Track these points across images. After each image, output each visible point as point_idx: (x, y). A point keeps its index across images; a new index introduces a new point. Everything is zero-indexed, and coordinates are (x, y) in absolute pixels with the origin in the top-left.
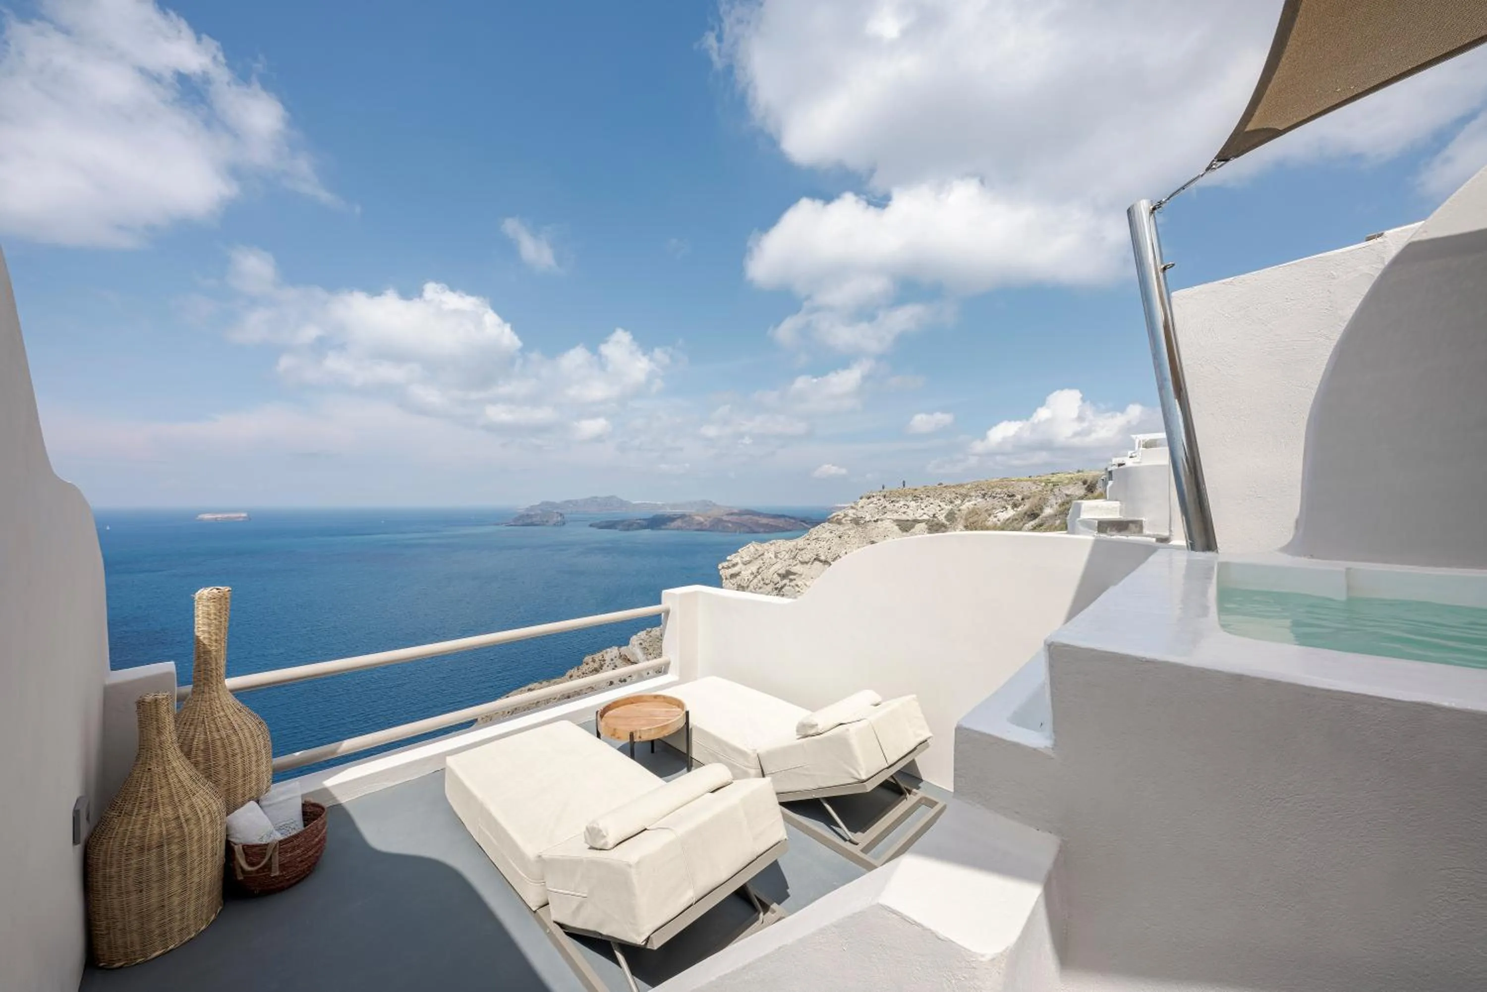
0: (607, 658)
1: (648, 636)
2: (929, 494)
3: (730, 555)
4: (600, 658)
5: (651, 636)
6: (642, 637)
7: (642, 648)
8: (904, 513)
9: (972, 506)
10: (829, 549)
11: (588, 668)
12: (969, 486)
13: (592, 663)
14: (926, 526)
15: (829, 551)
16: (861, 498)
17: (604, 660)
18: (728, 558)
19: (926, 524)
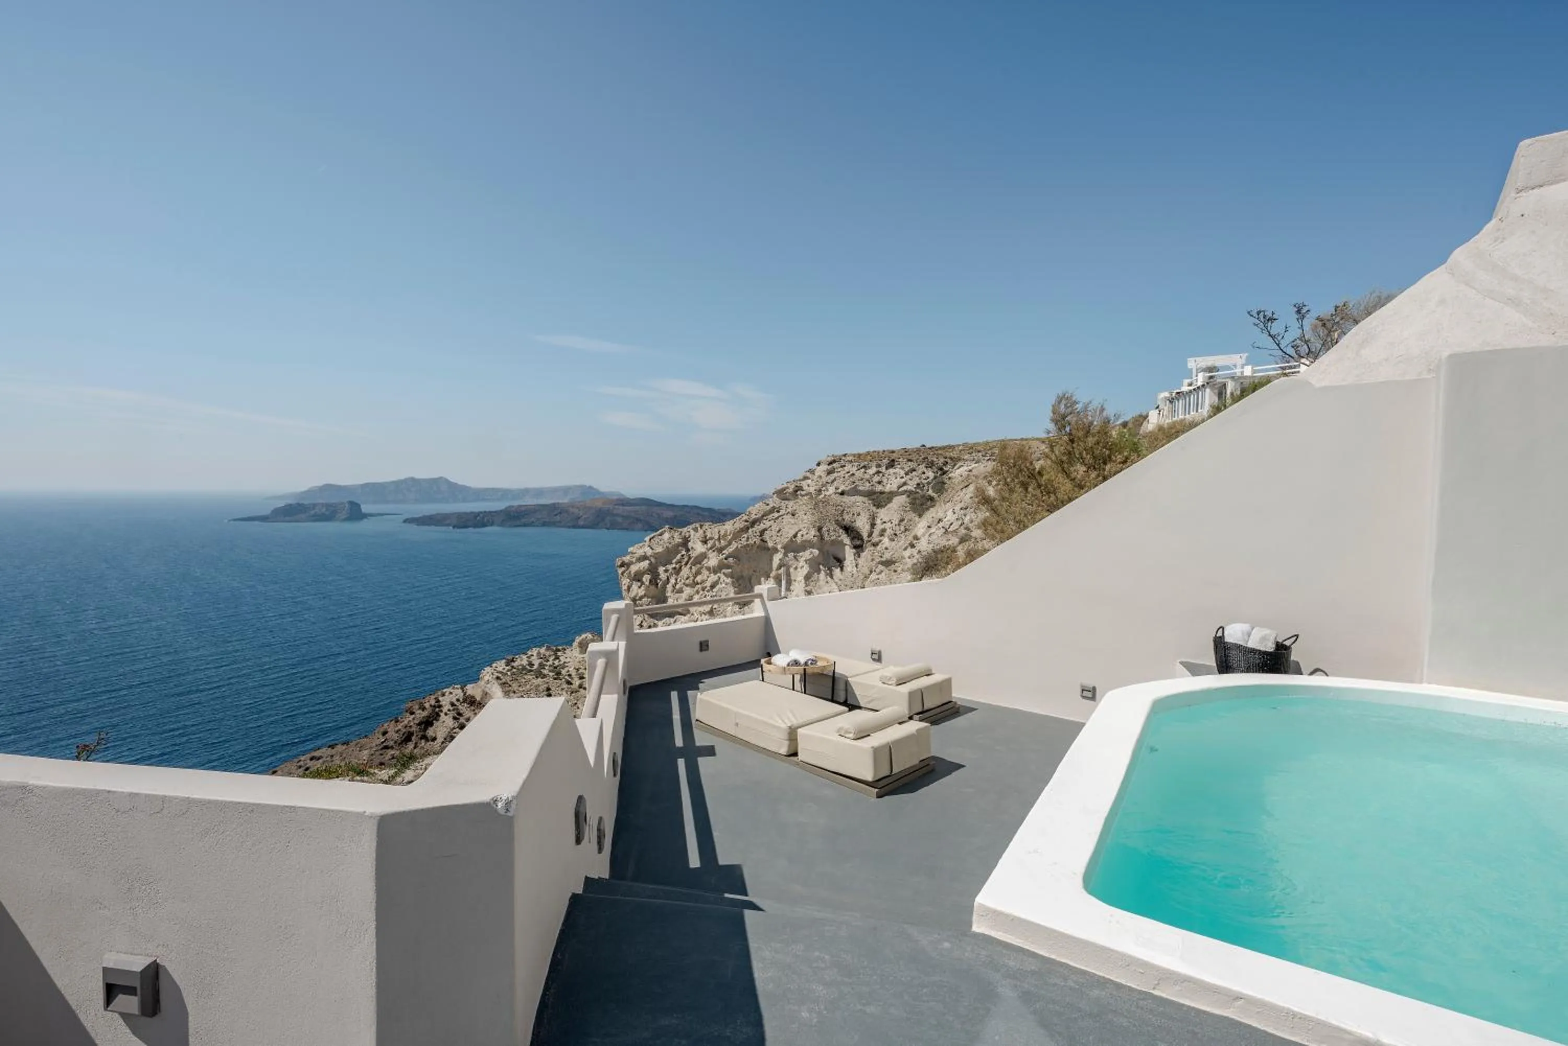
0: (445, 702)
1: (509, 668)
2: (910, 457)
3: (633, 546)
4: (433, 702)
5: (513, 667)
6: (500, 669)
7: (501, 684)
8: (879, 483)
9: (967, 473)
10: (779, 531)
11: (414, 719)
12: (961, 448)
13: (420, 711)
14: (908, 500)
15: (779, 534)
16: (818, 464)
17: (440, 706)
18: (630, 549)
19: (908, 496)
